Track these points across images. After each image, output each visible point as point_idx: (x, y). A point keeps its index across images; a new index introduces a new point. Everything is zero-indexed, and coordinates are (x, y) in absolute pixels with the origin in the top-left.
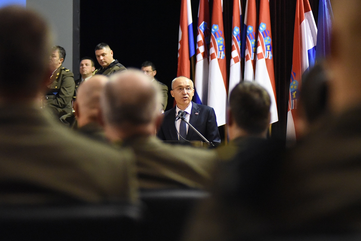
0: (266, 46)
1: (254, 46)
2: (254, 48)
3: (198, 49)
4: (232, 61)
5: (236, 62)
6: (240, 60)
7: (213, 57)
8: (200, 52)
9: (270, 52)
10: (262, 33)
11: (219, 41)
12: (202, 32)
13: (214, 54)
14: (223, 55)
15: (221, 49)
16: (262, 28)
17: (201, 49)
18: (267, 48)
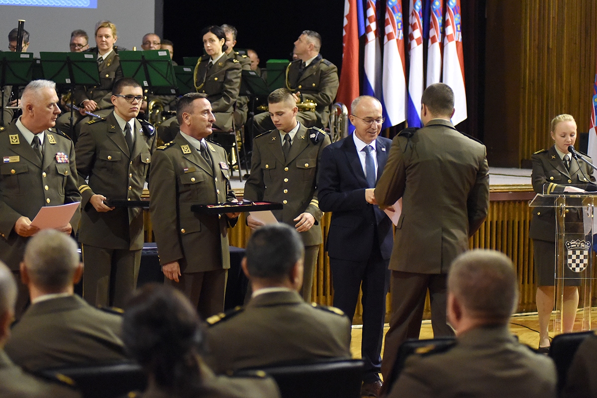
0: (456, 25)
1: (441, 24)
2: (441, 28)
3: (369, 26)
4: (414, 43)
5: (418, 44)
6: (422, 42)
7: (390, 37)
8: (371, 30)
9: (460, 33)
10: (452, 9)
11: (397, 17)
12: (374, 4)
13: (392, 33)
14: (401, 35)
15: (400, 27)
16: (452, 3)
17: (373, 26)
18: (457, 28)
